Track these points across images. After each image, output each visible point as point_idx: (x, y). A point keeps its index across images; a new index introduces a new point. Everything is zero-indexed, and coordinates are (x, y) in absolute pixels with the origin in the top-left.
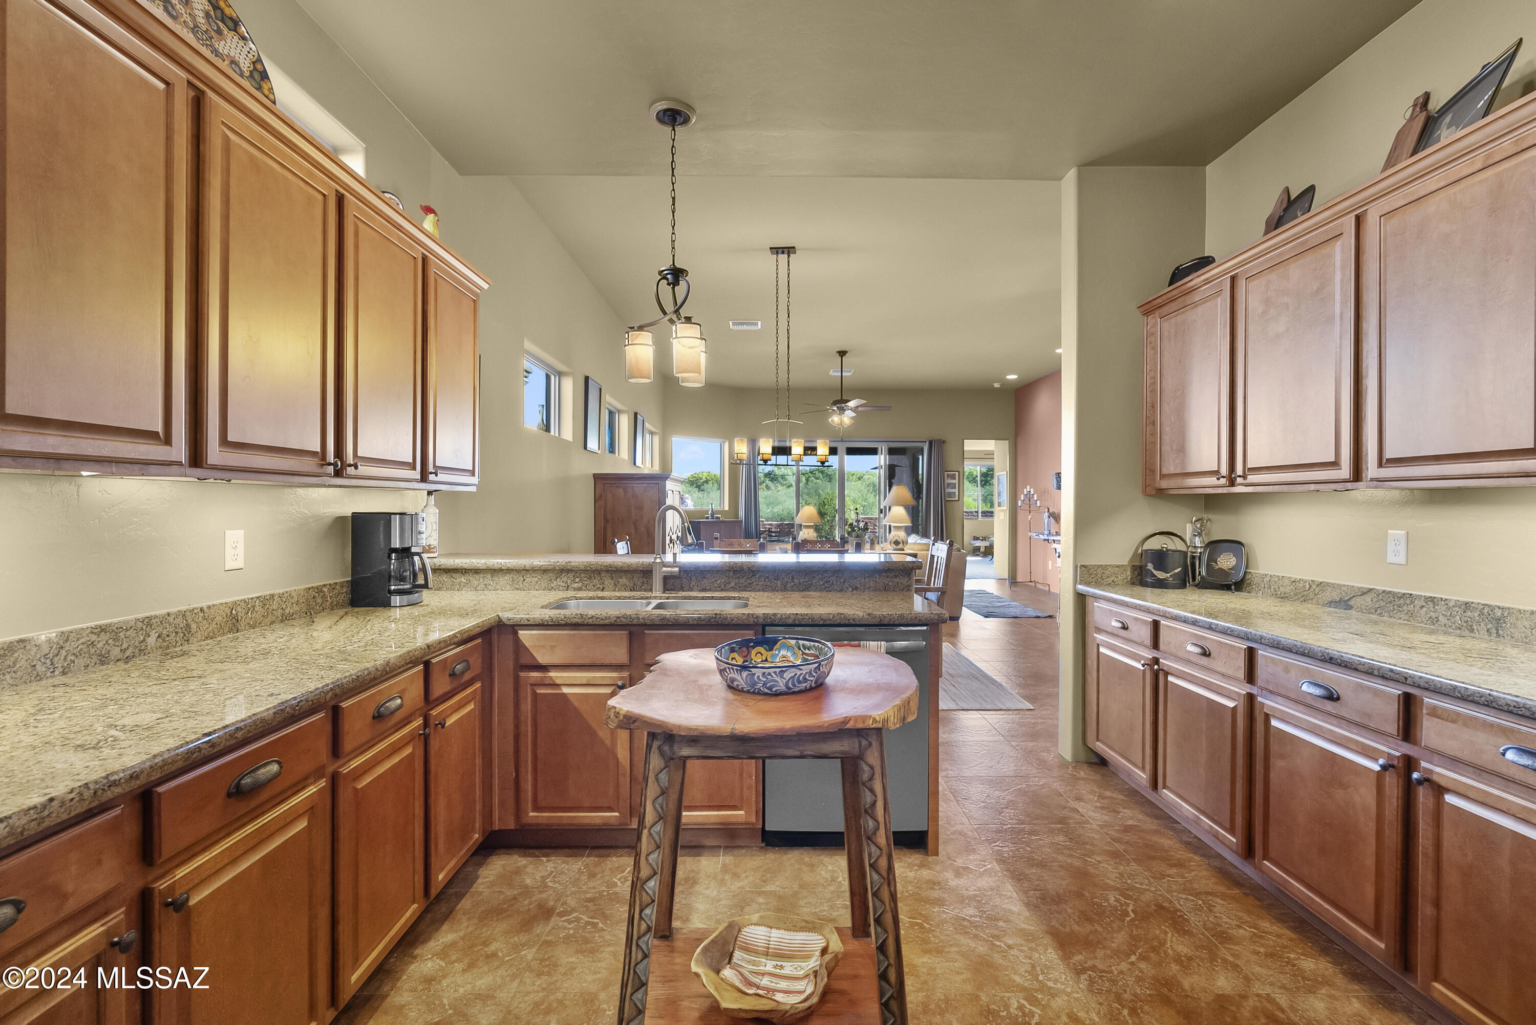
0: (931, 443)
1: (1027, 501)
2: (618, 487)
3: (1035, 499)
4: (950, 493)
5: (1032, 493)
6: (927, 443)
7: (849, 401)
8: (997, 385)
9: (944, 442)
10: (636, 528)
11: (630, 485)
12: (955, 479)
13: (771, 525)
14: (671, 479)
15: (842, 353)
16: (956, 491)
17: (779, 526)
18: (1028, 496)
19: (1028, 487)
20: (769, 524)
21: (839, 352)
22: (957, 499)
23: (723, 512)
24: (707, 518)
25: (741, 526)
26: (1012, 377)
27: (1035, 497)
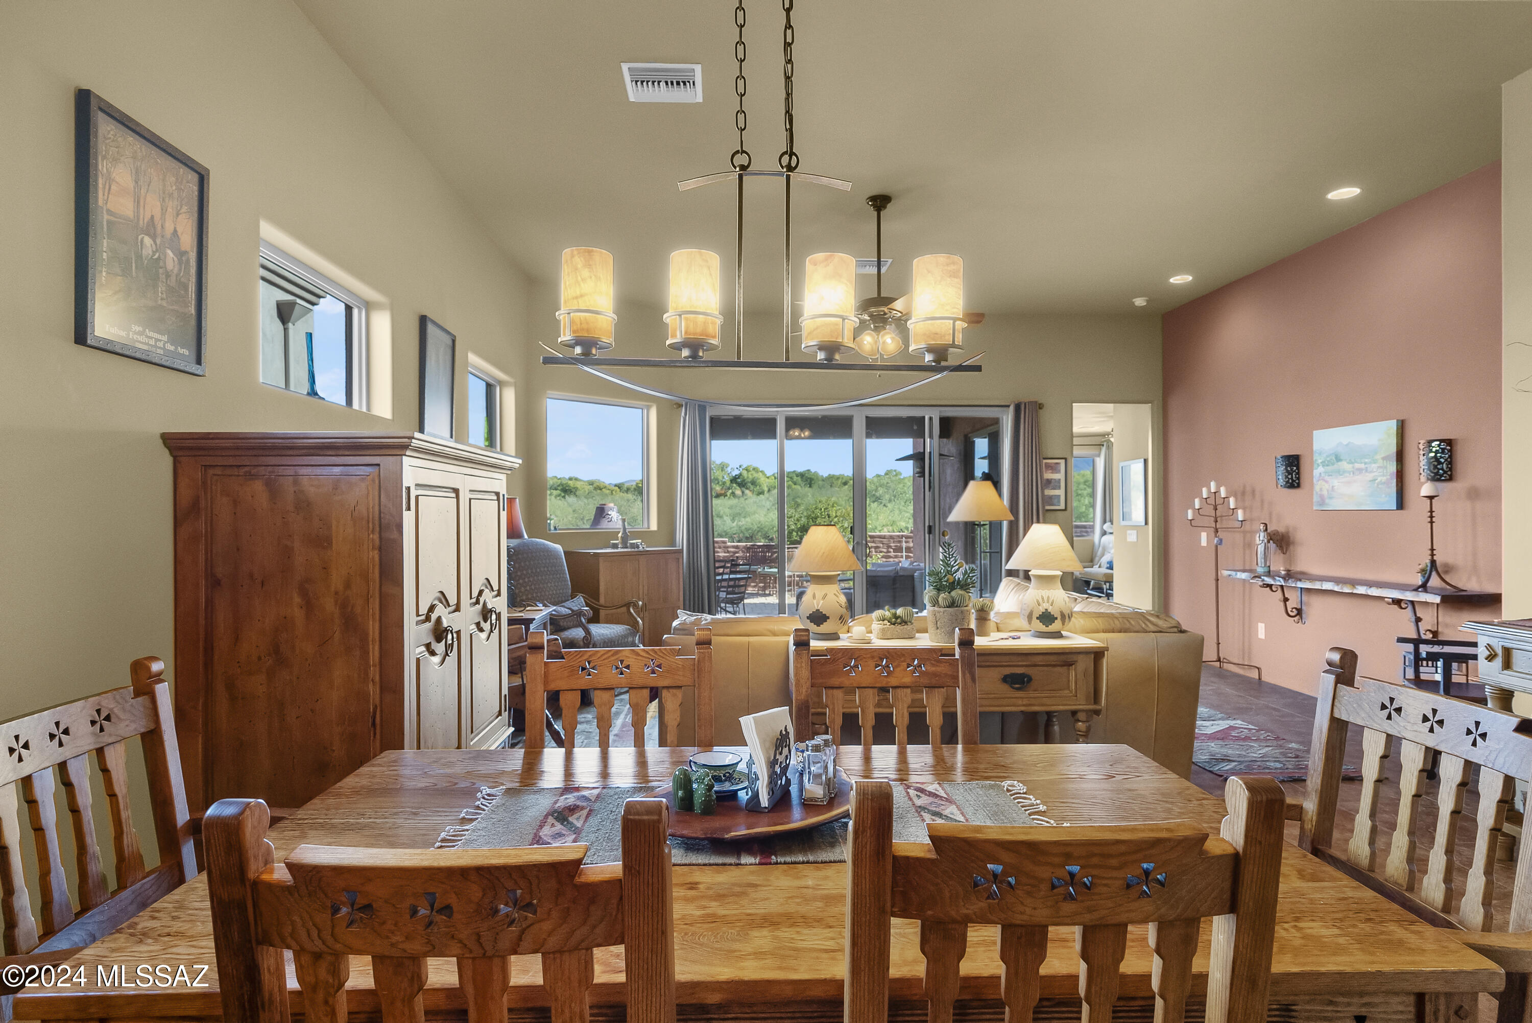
0: (1018, 408)
1: (1210, 510)
2: (251, 477)
3: (1232, 506)
4: (1051, 497)
5: (1223, 495)
6: (1012, 408)
7: (894, 300)
8: (1140, 302)
9: (1041, 406)
10: (309, 605)
11: (290, 471)
12: (1059, 472)
13: (737, 547)
14: (418, 450)
15: (880, 202)
16: (1061, 492)
17: (748, 549)
18: (1211, 501)
19: (1213, 485)
20: (733, 547)
21: (873, 199)
22: (1062, 506)
23: (645, 535)
24: (615, 546)
25: (678, 560)
26: (1180, 280)
27: (1232, 503)
